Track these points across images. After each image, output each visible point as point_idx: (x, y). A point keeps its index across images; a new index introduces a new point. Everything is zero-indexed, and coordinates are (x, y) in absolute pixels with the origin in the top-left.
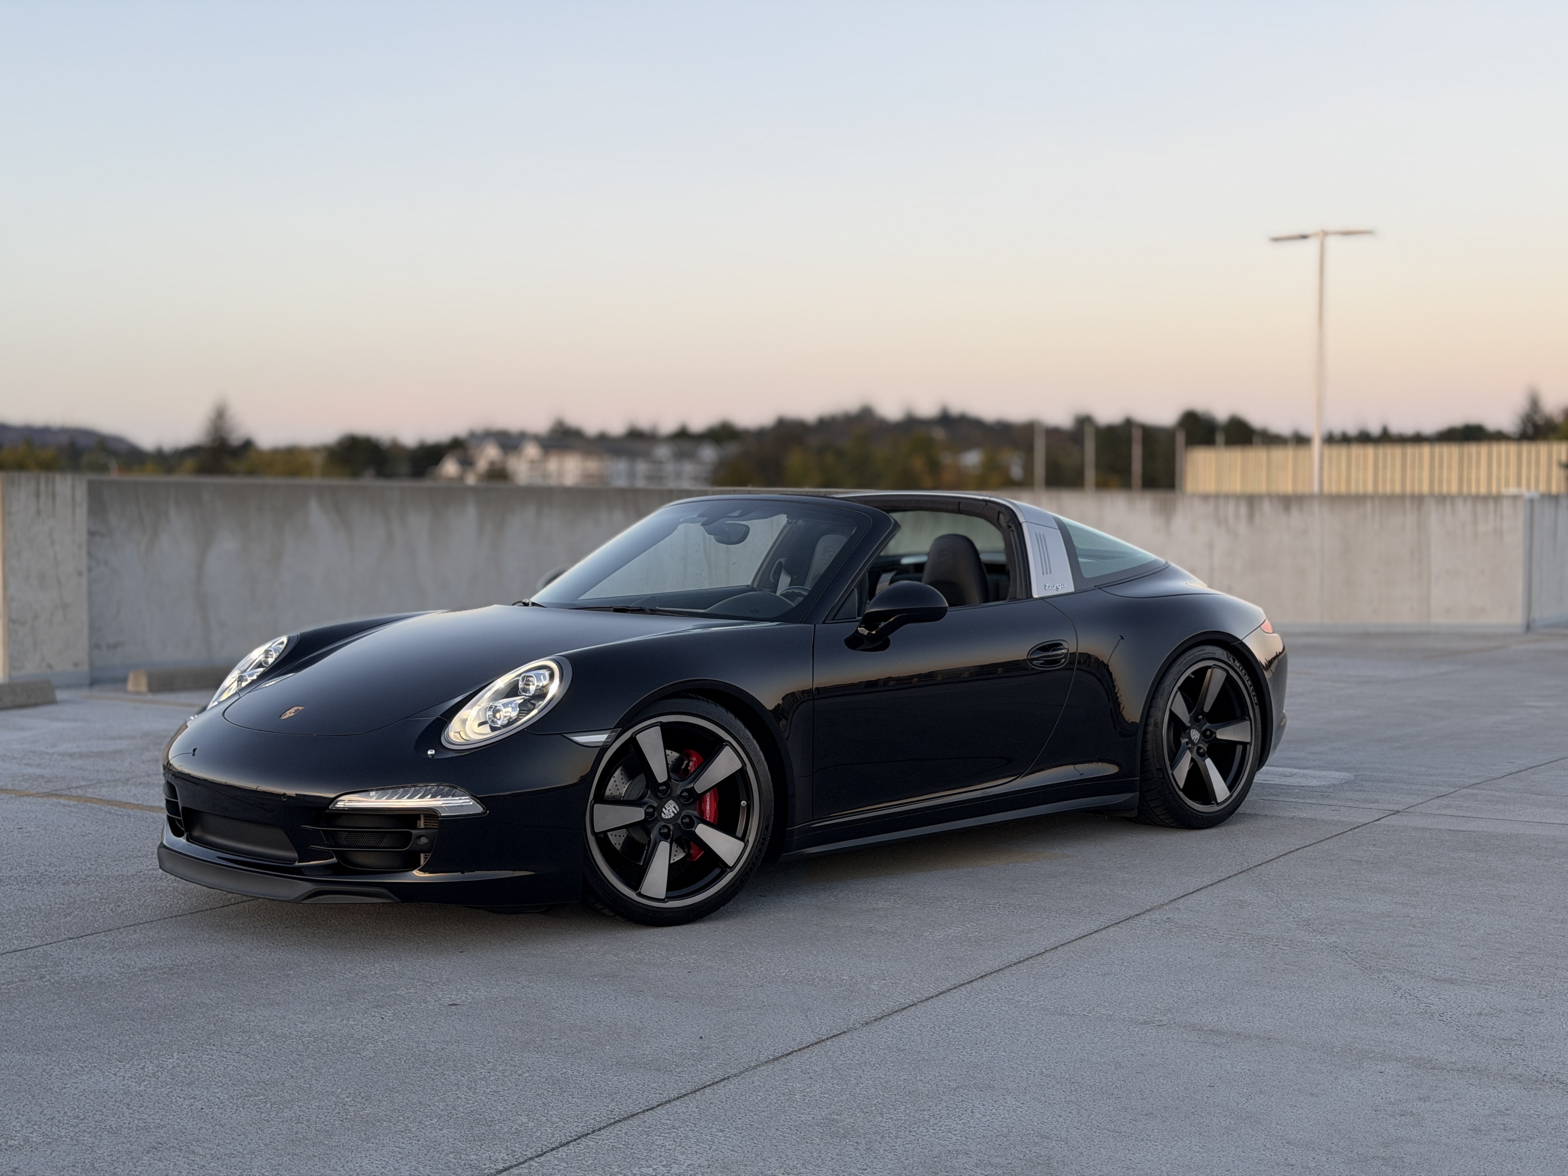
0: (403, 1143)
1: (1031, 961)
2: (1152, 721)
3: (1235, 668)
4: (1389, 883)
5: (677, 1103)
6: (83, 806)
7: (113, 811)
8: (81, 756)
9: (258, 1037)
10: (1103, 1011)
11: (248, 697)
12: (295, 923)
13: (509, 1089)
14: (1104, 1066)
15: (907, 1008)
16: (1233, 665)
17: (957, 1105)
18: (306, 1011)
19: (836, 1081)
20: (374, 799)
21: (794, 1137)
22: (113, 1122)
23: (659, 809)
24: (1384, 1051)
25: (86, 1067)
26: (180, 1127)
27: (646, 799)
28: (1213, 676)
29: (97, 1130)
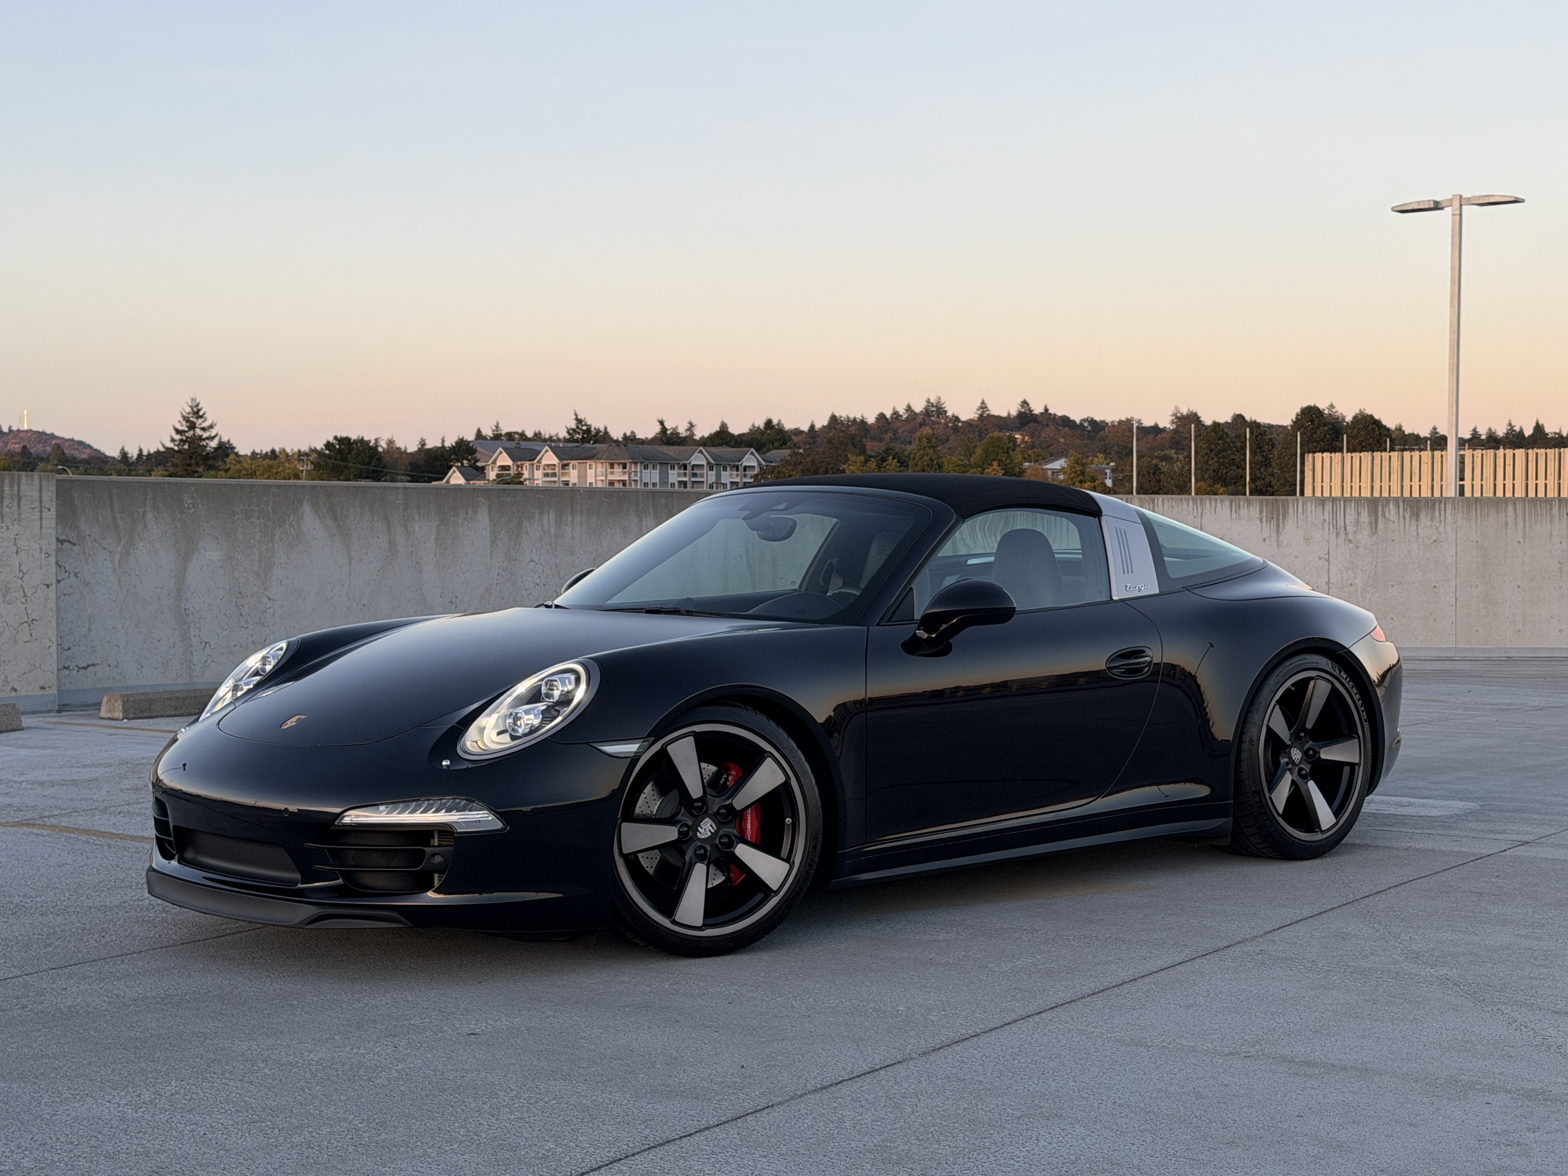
0: (422, 1167)
1: (1107, 992)
2: (1247, 738)
3: (1341, 679)
4: (1512, 915)
5: (717, 1129)
6: (58, 836)
7: (92, 841)
8: (53, 784)
9: (262, 1065)
10: (1185, 1042)
11: (243, 708)
12: (297, 954)
13: (535, 1116)
14: (1183, 1096)
15: (968, 1038)
16: (1338, 676)
17: (1020, 1133)
18: (312, 1040)
19: (889, 1110)
20: (383, 814)
21: (843, 1163)
22: (109, 1148)
23: (695, 828)
24: (1493, 1083)
25: (77, 1094)
26: (182, 1152)
27: (680, 817)
28: (1317, 687)
29: (93, 1155)
